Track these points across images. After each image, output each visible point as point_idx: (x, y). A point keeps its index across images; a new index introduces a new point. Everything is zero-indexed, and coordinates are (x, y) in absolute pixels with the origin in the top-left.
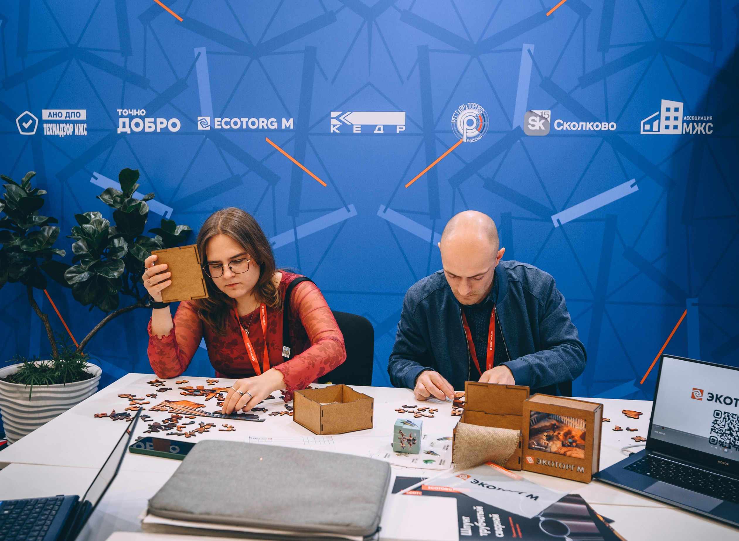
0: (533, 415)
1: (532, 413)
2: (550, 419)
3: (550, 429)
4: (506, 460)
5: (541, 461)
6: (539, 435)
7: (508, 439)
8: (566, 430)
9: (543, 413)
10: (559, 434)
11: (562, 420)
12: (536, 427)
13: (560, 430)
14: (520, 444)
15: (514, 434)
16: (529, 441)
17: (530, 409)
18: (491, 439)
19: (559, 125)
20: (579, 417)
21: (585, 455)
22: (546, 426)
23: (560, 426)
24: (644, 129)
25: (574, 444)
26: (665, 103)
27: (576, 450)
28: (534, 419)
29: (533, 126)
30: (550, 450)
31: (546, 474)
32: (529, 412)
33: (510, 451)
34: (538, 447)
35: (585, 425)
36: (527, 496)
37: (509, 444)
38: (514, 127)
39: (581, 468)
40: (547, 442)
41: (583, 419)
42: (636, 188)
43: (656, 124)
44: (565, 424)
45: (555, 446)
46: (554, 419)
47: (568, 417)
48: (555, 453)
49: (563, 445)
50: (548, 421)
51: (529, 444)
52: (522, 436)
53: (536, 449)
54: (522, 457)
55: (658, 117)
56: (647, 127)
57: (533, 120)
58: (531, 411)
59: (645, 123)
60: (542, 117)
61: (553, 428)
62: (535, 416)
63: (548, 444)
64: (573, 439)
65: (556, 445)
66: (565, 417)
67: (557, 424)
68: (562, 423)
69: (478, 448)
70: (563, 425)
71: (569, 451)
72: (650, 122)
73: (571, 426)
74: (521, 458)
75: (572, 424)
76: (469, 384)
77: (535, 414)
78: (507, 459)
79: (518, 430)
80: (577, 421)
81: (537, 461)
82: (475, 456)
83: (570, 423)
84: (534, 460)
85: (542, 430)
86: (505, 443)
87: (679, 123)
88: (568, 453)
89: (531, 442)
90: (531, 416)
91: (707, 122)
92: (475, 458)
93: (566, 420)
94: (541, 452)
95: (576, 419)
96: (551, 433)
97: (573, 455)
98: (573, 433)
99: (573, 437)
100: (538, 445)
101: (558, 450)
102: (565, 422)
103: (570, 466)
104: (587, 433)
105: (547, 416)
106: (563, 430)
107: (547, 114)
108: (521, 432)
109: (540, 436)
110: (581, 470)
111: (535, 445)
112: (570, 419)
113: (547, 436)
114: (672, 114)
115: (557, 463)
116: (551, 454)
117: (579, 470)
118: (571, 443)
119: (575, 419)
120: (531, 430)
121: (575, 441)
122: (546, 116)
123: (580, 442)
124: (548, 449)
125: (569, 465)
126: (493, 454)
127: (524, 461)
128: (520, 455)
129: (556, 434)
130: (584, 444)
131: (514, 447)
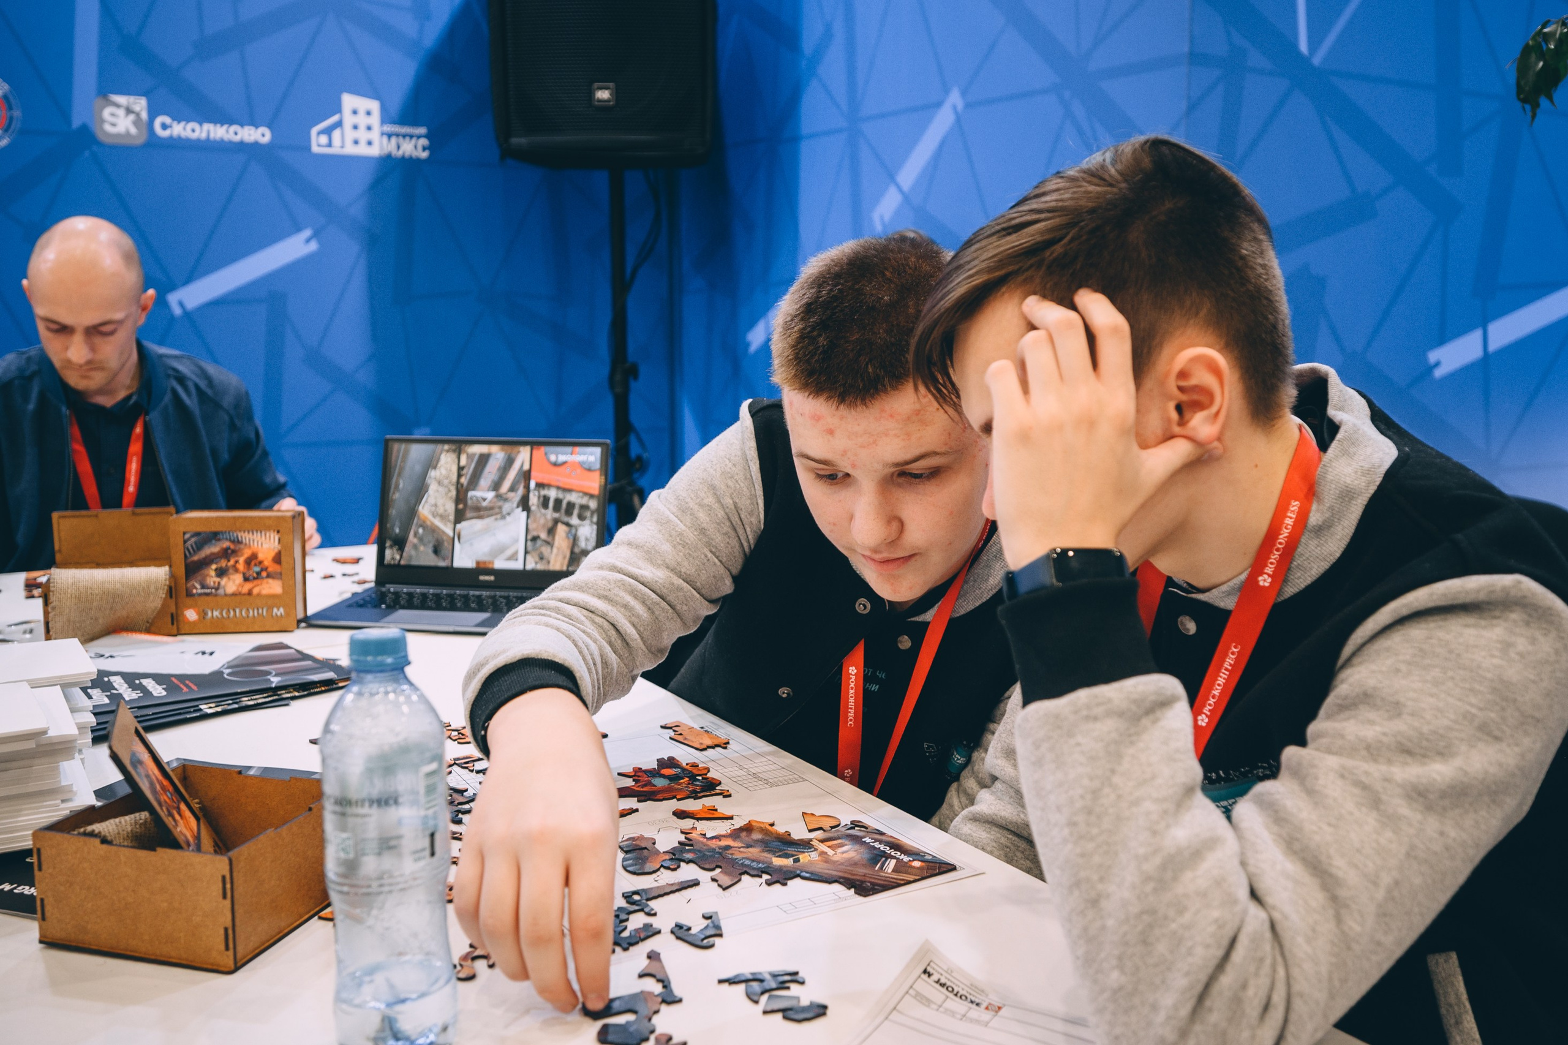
0: (189, 539)
1: (187, 536)
2: (219, 540)
3: (221, 557)
4: (148, 622)
5: (210, 614)
6: (203, 572)
7: (149, 583)
8: (247, 553)
9: (205, 532)
10: (237, 562)
11: (240, 539)
12: (196, 558)
13: (237, 556)
14: (172, 591)
15: (158, 574)
16: (186, 584)
17: (182, 529)
18: (118, 586)
19: (164, 127)
20: (268, 528)
21: (283, 588)
22: (212, 554)
23: (237, 549)
24: (318, 143)
25: (264, 574)
26: (349, 101)
27: (267, 583)
28: (192, 546)
29: (114, 125)
30: (225, 591)
31: (222, 631)
32: (182, 535)
33: (155, 602)
34: (203, 591)
35: (279, 540)
36: (197, 654)
37: (152, 589)
38: (76, 123)
39: (278, 610)
40: (217, 580)
41: (274, 531)
42: (313, 246)
43: (336, 134)
44: (246, 544)
45: (232, 584)
46: (227, 539)
47: (249, 532)
48: (234, 595)
49: (246, 579)
50: (215, 545)
51: (187, 590)
52: (173, 576)
53: (201, 595)
54: (177, 613)
55: (339, 124)
56: (324, 139)
57: (113, 115)
58: (184, 533)
59: (320, 133)
60: (129, 111)
61: (226, 554)
62: (193, 540)
63: (219, 583)
64: (261, 566)
65: (234, 581)
66: (244, 532)
67: (232, 547)
68: (239, 542)
69: (95, 604)
70: (242, 546)
71: (255, 586)
72: (328, 131)
73: (255, 546)
74: (175, 615)
75: (258, 542)
76: (60, 517)
77: (192, 536)
78: (150, 621)
79: (164, 565)
80: (265, 535)
81: (203, 615)
82: (92, 619)
83: (253, 541)
84: (198, 613)
85: (206, 562)
86: (144, 590)
87: (375, 135)
88: (255, 591)
89: (189, 585)
90: (185, 542)
91: (419, 137)
92: (91, 623)
93: (245, 537)
94: (207, 598)
95: (263, 533)
96: (223, 563)
97: (264, 592)
98: (261, 556)
99: (261, 562)
100: (203, 587)
101: (238, 589)
102: (244, 541)
103: (260, 611)
104: (283, 553)
105: (215, 536)
106: (242, 555)
107: (140, 104)
108: (171, 571)
109: (205, 572)
110: (279, 614)
111: (196, 588)
112: (253, 534)
113: (216, 570)
114: (362, 120)
115: (238, 611)
116: (227, 598)
117: (276, 614)
118: (258, 573)
119: (261, 532)
120: (187, 566)
121: (266, 569)
122: (137, 108)
123: (273, 568)
124: (221, 591)
125: (258, 609)
126: (124, 613)
127: (181, 618)
128: (173, 609)
129: (232, 562)
130: (279, 571)
131: (162, 594)
